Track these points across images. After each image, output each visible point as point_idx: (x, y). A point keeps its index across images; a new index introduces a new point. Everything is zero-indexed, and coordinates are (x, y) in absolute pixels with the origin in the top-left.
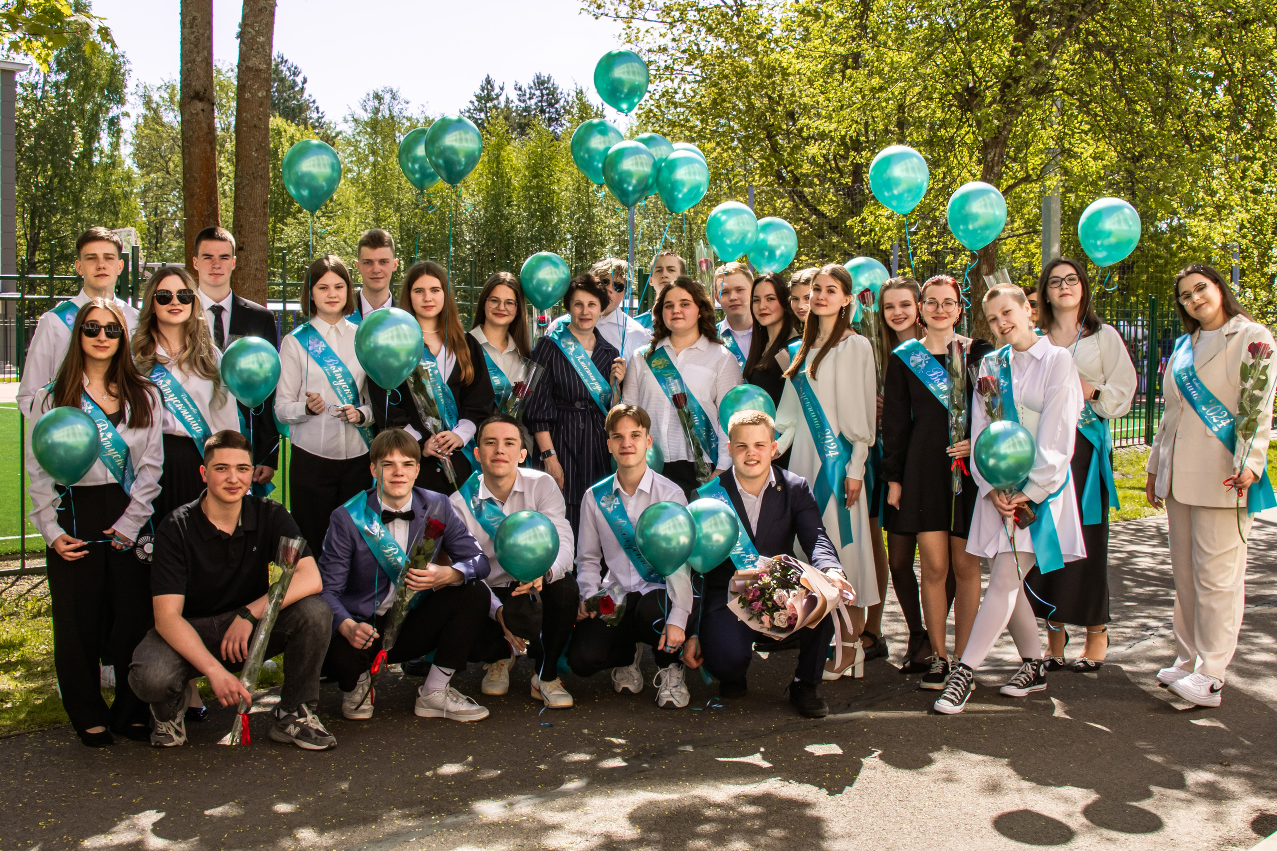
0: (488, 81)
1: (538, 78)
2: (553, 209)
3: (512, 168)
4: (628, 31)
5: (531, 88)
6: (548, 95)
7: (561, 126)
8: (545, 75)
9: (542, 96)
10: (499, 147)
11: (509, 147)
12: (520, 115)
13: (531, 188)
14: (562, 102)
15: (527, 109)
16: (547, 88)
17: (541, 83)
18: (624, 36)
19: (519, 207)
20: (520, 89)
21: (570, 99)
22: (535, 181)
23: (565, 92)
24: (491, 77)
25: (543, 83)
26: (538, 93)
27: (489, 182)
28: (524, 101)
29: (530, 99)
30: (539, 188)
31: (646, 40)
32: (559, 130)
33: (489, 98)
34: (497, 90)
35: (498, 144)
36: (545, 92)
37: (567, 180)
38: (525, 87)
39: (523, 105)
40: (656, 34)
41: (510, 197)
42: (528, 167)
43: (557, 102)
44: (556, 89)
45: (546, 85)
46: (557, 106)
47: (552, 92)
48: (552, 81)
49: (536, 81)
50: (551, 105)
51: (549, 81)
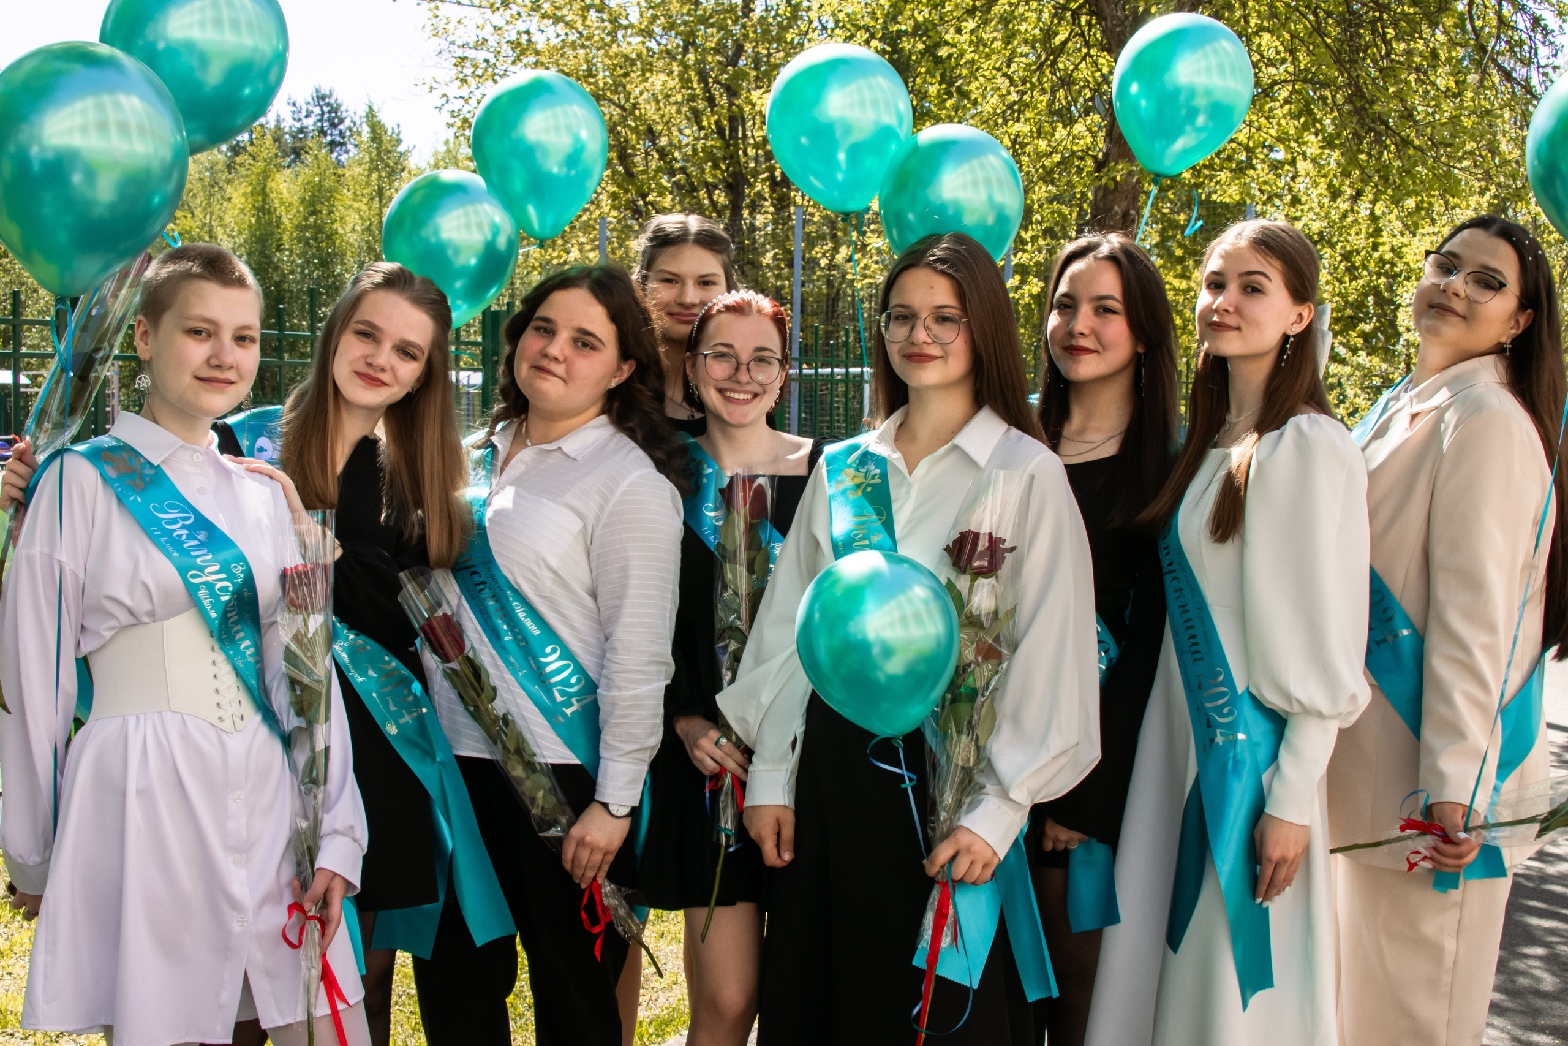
1: (317, 91)
2: (336, 254)
3: (282, 203)
4: (435, 21)
5: (308, 103)
6: (330, 112)
7: (347, 152)
8: (325, 91)
9: (323, 113)
10: (265, 175)
11: (278, 176)
12: (293, 137)
13: (306, 228)
14: (347, 122)
15: (301, 130)
16: (328, 104)
17: (321, 98)
18: (429, 28)
19: (291, 252)
20: (294, 105)
21: (356, 119)
22: (312, 219)
23: (351, 110)
25: (323, 98)
26: (317, 110)
27: (253, 220)
28: (300, 120)
29: (307, 116)
30: (318, 229)
31: (457, 33)
32: (344, 158)
35: (264, 172)
36: (326, 109)
37: (352, 218)
38: (301, 103)
39: (298, 125)
40: (472, 26)
41: (280, 239)
42: (303, 200)
43: (342, 121)
44: (339, 106)
45: (327, 100)
46: (341, 127)
47: (335, 109)
48: (334, 97)
49: (315, 94)
50: (333, 125)
51: (330, 96)
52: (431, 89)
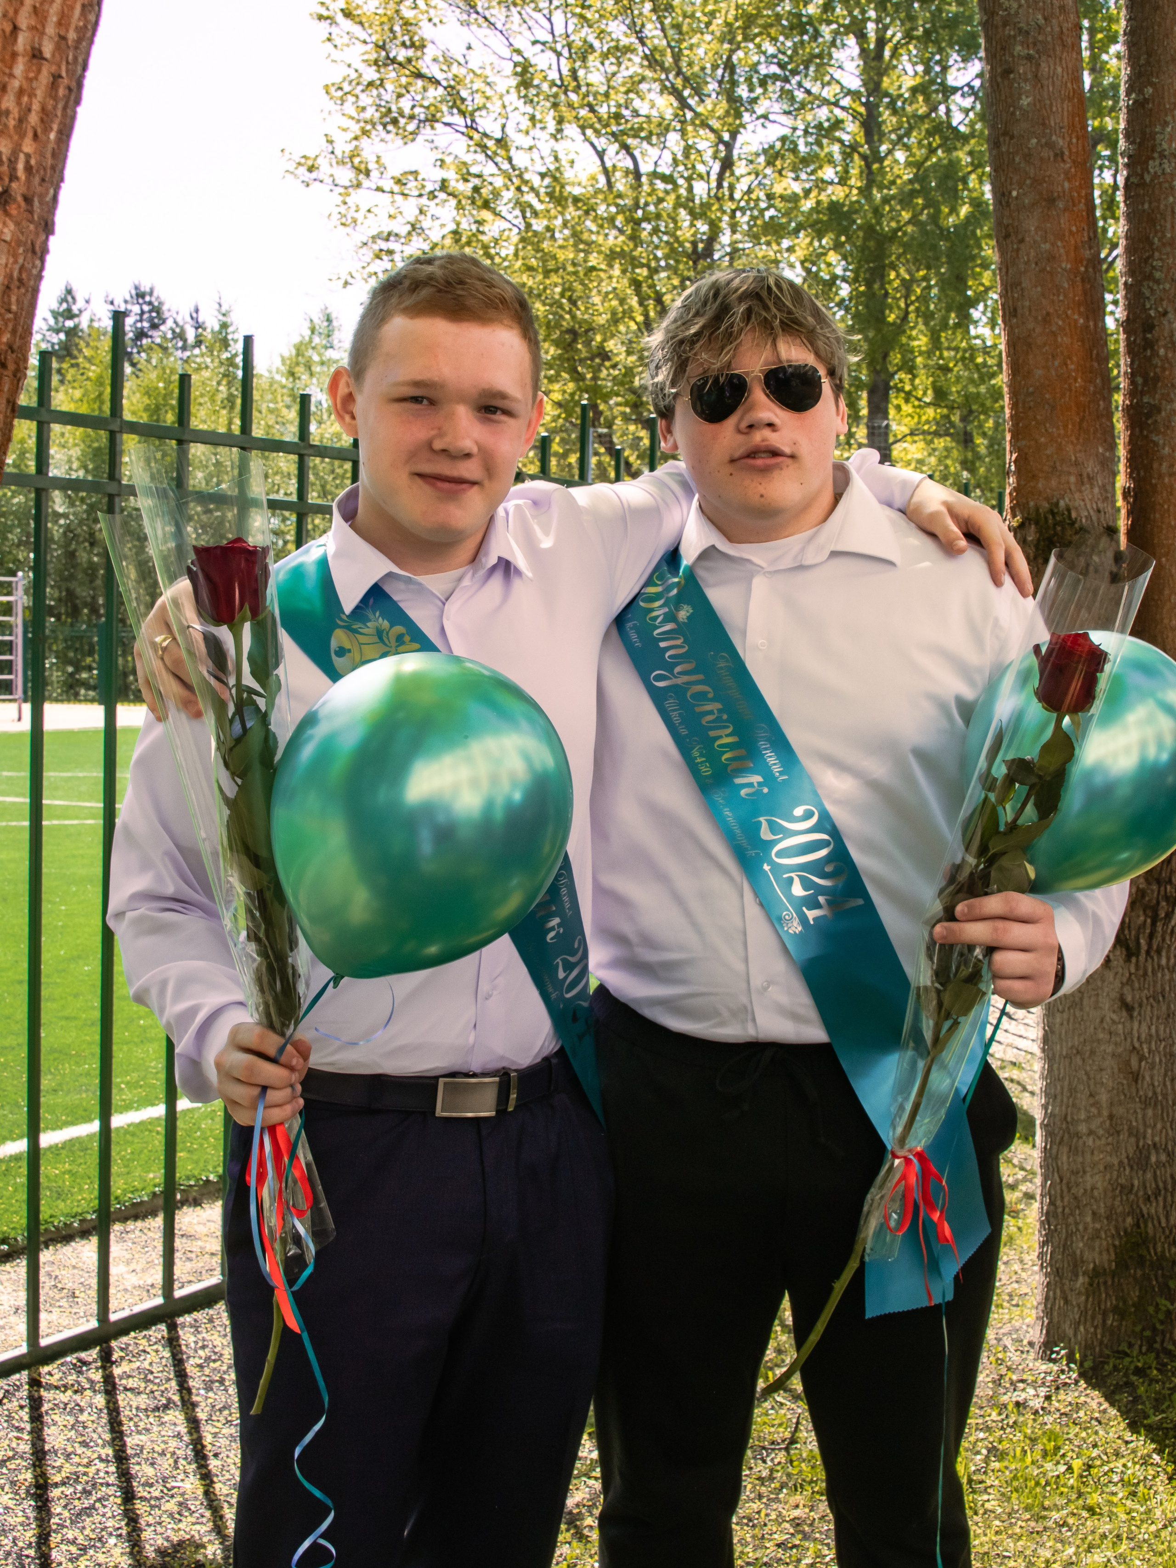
0: (69, 292)
1: (136, 288)
4: (343, 209)
5: (126, 302)
6: (150, 311)
8: (145, 287)
9: (143, 312)
14: (170, 323)
16: (149, 303)
17: (140, 295)
18: (336, 216)
20: (112, 303)
21: (181, 319)
23: (174, 309)
24: (75, 288)
25: (143, 295)
26: (136, 309)
33: (69, 314)
34: (80, 304)
36: (146, 308)
38: (119, 300)
43: (164, 321)
44: (161, 305)
45: (147, 299)
46: (162, 328)
47: (157, 310)
48: (155, 294)
49: (134, 292)
50: (154, 326)
51: (151, 294)
52: (346, 283)
